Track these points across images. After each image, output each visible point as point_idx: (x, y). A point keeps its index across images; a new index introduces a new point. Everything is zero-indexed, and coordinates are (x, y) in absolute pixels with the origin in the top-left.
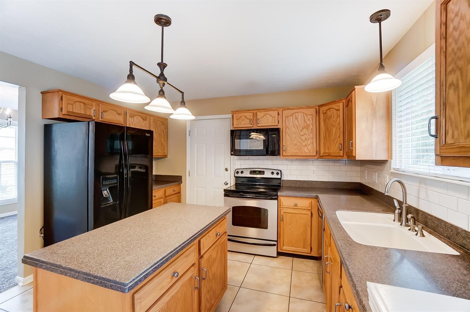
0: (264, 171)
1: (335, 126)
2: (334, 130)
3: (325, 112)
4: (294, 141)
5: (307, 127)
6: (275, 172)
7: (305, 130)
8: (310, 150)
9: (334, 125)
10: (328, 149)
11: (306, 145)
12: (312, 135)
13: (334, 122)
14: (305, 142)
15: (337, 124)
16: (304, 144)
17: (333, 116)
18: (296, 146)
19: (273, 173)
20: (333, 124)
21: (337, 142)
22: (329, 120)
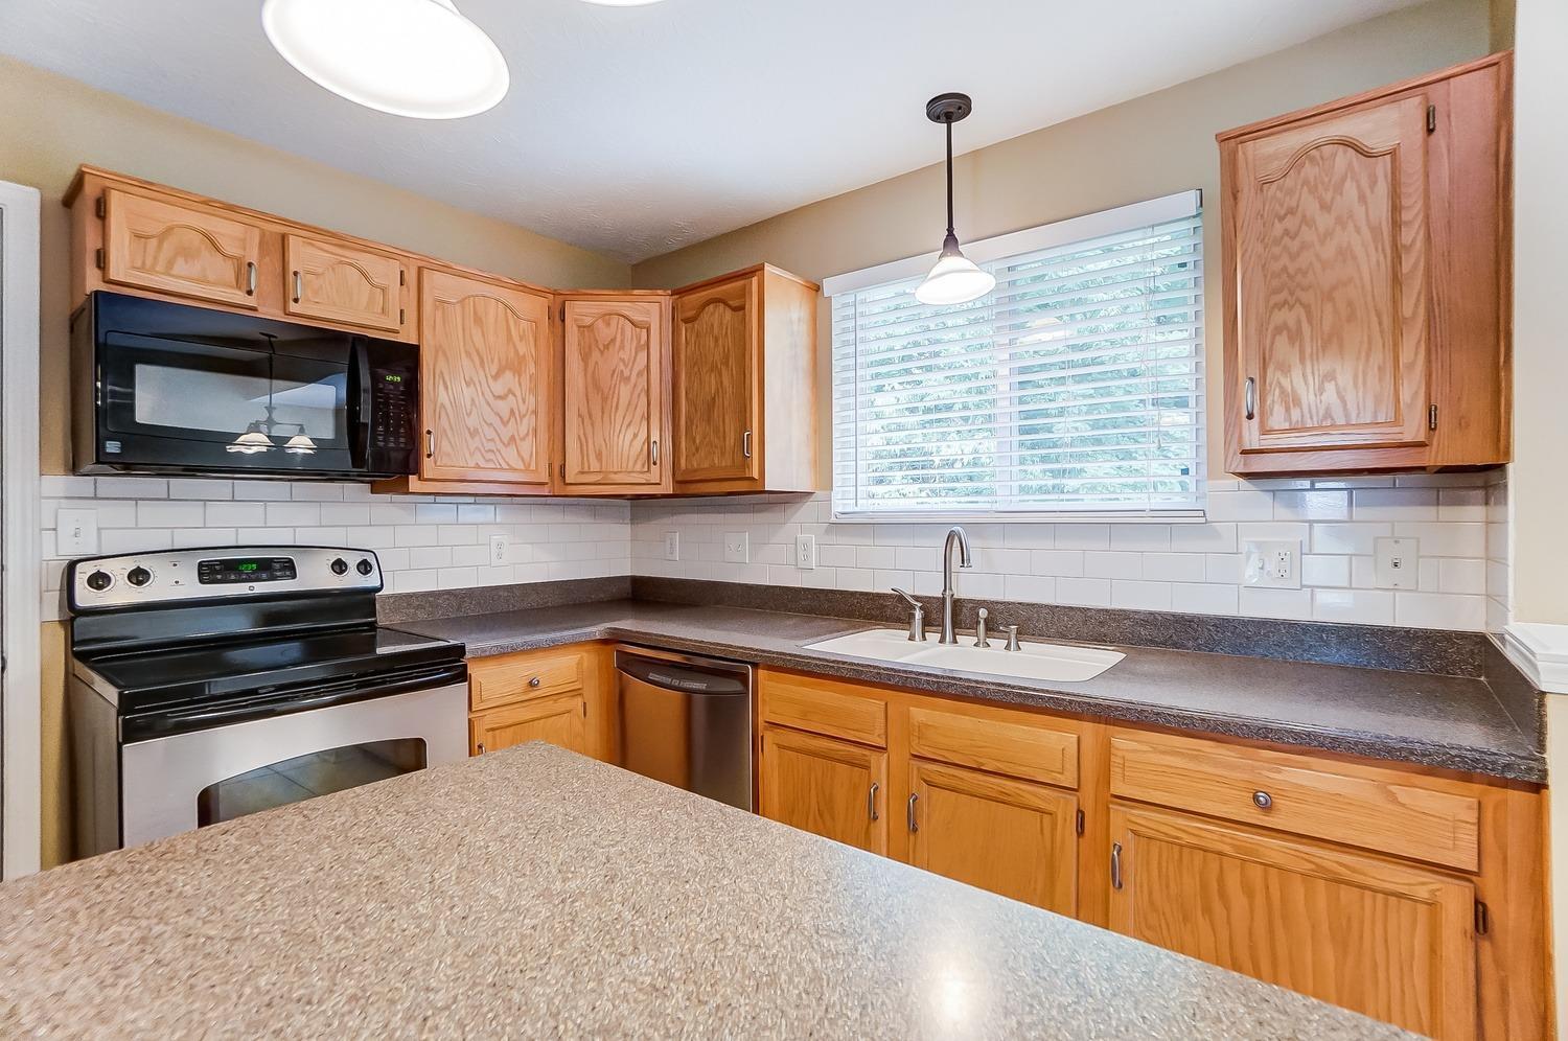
0: (291, 561)
1: (628, 379)
2: (624, 392)
3: (588, 321)
4: (469, 415)
5: (515, 366)
6: (352, 560)
7: (508, 375)
8: (526, 457)
9: (627, 373)
10: (599, 456)
11: (513, 438)
12: (532, 399)
13: (626, 366)
14: (510, 423)
15: (636, 371)
16: (506, 433)
17: (622, 341)
18: (477, 438)
19: (339, 567)
20: (622, 371)
21: (635, 436)
22: (602, 353)
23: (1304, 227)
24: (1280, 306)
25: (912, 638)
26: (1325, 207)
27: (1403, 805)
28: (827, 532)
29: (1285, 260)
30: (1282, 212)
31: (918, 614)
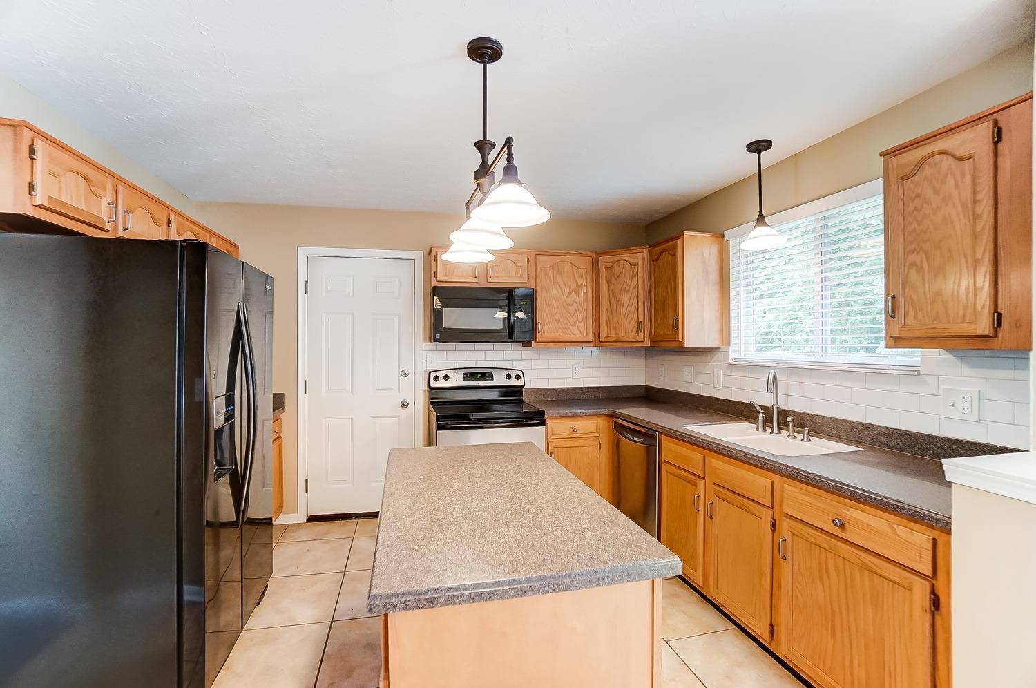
0: (492, 374)
1: (629, 291)
2: (627, 298)
3: (609, 265)
4: (556, 314)
5: (577, 289)
6: (513, 374)
7: (574, 293)
8: (582, 330)
9: (627, 289)
10: (615, 329)
11: (576, 322)
12: (585, 304)
13: (627, 285)
14: (574, 317)
15: (632, 287)
16: (572, 321)
17: (626, 272)
18: (559, 324)
19: (509, 376)
20: (625, 287)
21: (632, 319)
22: (616, 279)
23: (925, 205)
24: (912, 252)
25: (757, 430)
26: (937, 192)
27: (899, 536)
28: (728, 368)
29: (915, 225)
30: (913, 196)
31: (761, 417)
